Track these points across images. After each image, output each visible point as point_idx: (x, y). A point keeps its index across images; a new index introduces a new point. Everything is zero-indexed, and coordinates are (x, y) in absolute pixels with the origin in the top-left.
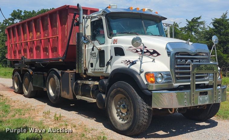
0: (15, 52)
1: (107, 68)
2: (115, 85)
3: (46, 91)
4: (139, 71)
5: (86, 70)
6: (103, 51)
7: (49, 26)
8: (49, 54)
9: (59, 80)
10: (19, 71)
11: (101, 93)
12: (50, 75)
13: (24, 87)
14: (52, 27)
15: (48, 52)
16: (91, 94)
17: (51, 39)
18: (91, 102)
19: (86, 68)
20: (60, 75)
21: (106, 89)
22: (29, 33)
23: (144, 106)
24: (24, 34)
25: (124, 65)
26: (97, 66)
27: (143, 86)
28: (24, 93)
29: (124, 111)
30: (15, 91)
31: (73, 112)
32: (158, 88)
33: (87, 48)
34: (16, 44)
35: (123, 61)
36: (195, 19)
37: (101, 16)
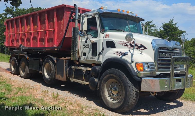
0: (12, 41)
1: (99, 58)
2: (108, 71)
3: (42, 74)
4: (130, 61)
5: (79, 58)
6: (96, 44)
7: (46, 21)
8: (45, 44)
9: (54, 65)
10: (16, 56)
11: (93, 78)
12: (46, 60)
13: (20, 69)
14: (49, 22)
15: (44, 42)
16: (84, 78)
17: (47, 32)
18: (84, 84)
19: (79, 57)
20: (55, 61)
21: (99, 75)
22: (27, 26)
23: (134, 89)
24: (22, 27)
25: (116, 56)
26: (89, 55)
27: (133, 73)
28: (21, 74)
29: (115, 93)
30: (12, 72)
31: (66, 92)
32: (145, 76)
33: (80, 41)
34: (14, 34)
35: (115, 52)
36: (148, 22)
37: (95, 15)
